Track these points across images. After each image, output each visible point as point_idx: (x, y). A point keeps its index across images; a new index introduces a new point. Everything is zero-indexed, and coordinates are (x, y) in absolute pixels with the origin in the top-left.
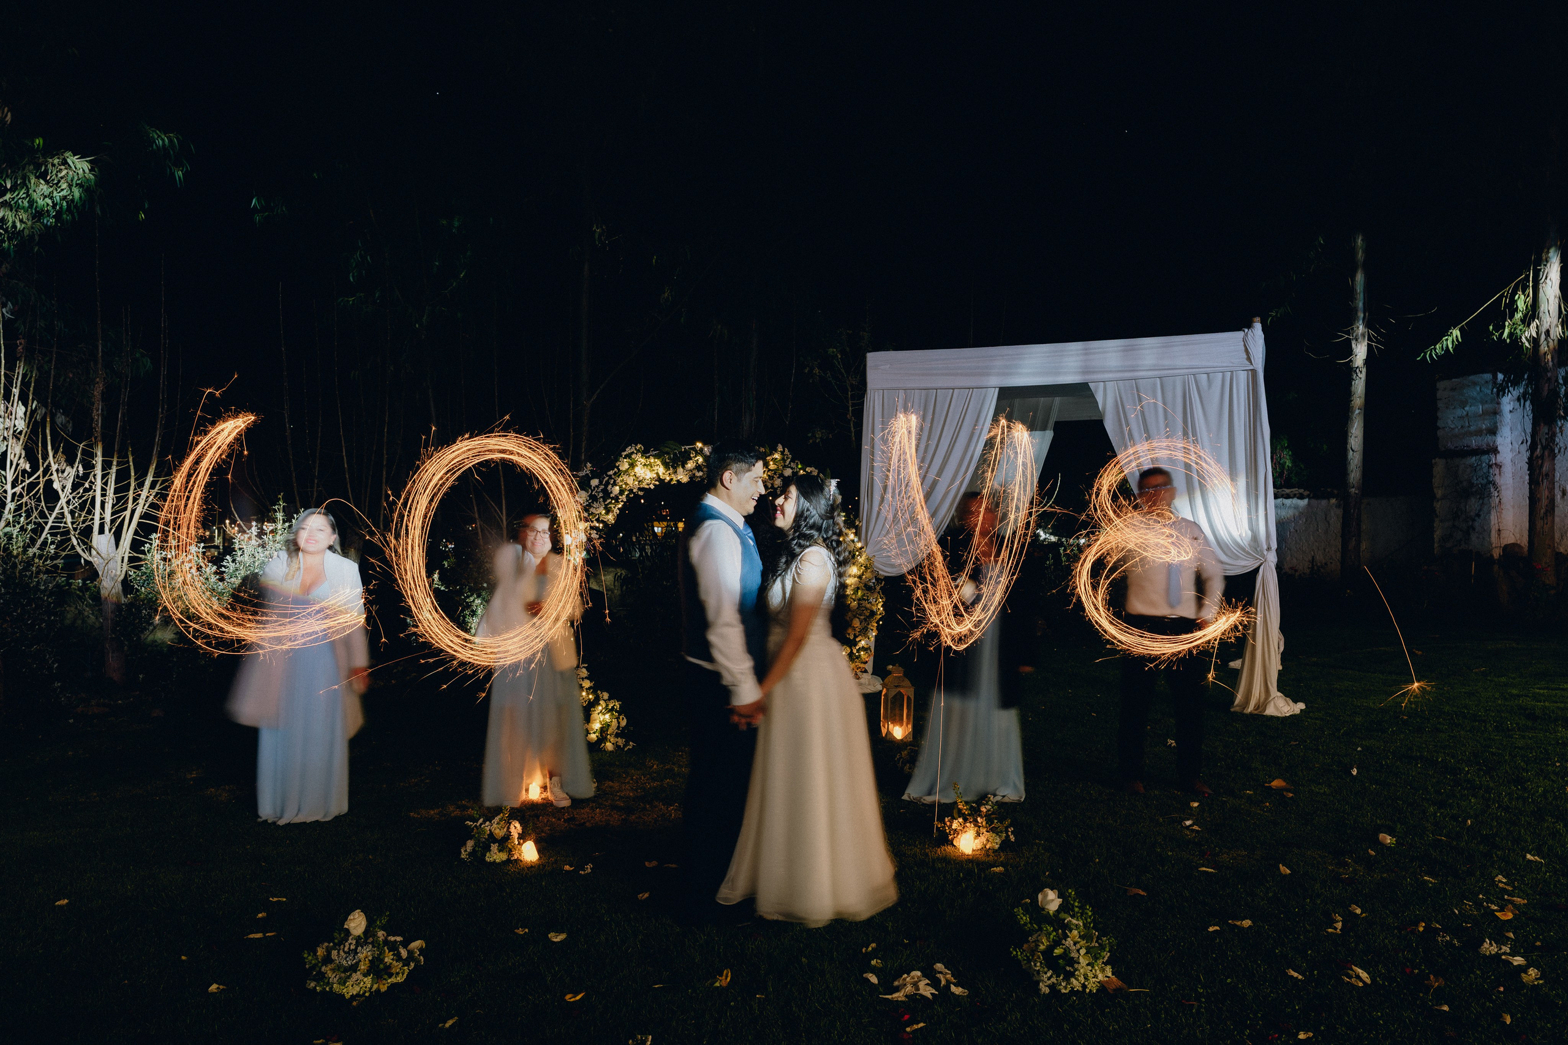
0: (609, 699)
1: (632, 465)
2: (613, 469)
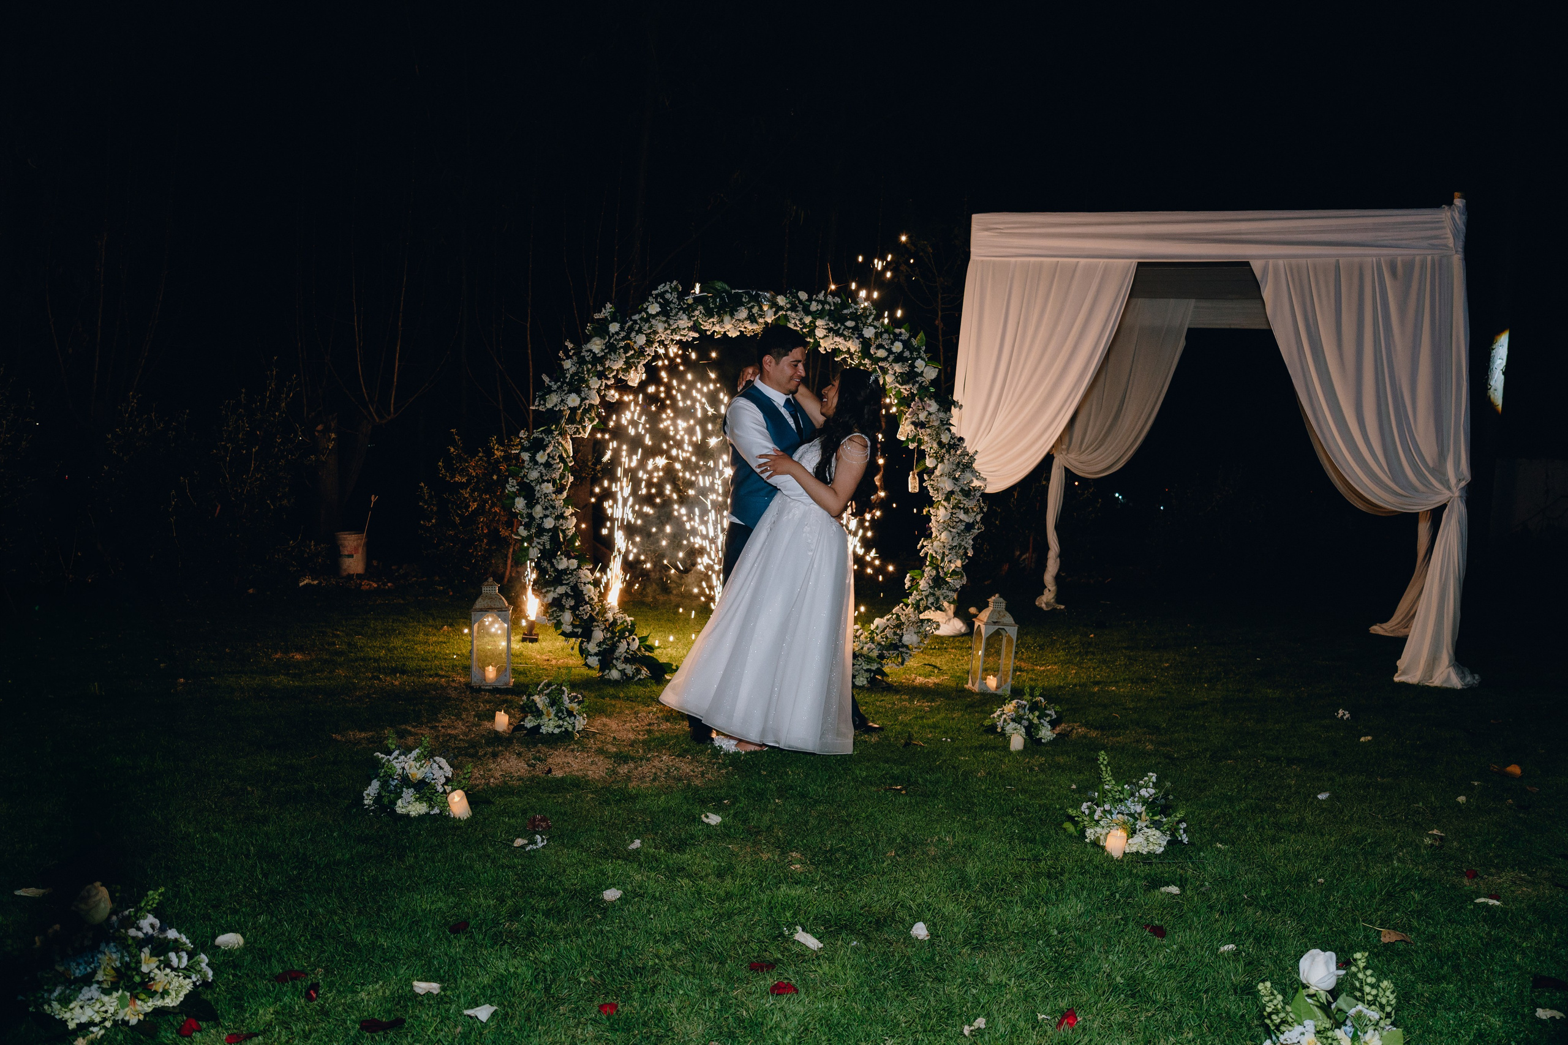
2: (640, 313)
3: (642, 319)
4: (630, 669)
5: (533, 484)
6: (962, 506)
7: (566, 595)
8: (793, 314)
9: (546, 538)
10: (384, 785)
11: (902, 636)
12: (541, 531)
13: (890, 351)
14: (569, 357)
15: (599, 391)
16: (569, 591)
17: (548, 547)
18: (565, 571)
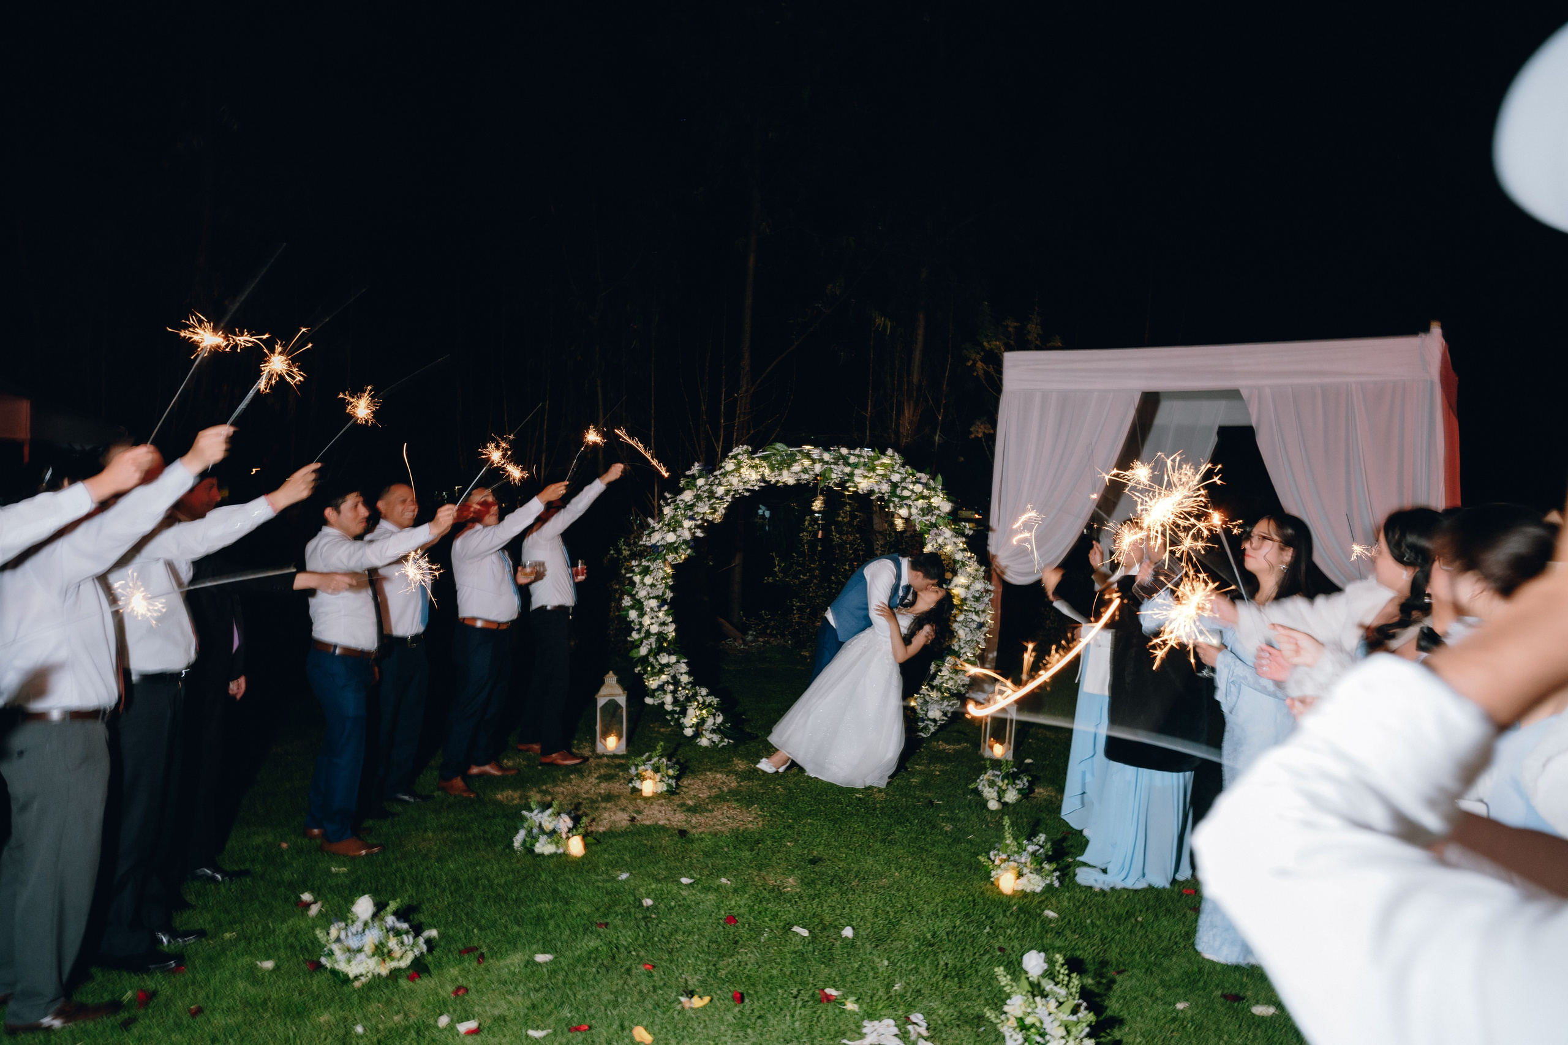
0: (707, 696)
1: (739, 466)
2: (720, 469)
3: (720, 475)
4: (716, 738)
5: (642, 600)
6: (973, 610)
7: (668, 682)
8: (835, 467)
9: (653, 640)
10: (530, 832)
11: (927, 712)
12: (648, 634)
13: (912, 491)
14: (668, 504)
15: (690, 529)
16: (670, 680)
17: (654, 646)
18: (668, 665)
